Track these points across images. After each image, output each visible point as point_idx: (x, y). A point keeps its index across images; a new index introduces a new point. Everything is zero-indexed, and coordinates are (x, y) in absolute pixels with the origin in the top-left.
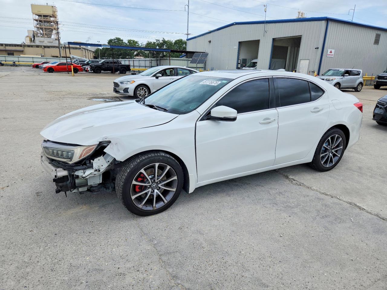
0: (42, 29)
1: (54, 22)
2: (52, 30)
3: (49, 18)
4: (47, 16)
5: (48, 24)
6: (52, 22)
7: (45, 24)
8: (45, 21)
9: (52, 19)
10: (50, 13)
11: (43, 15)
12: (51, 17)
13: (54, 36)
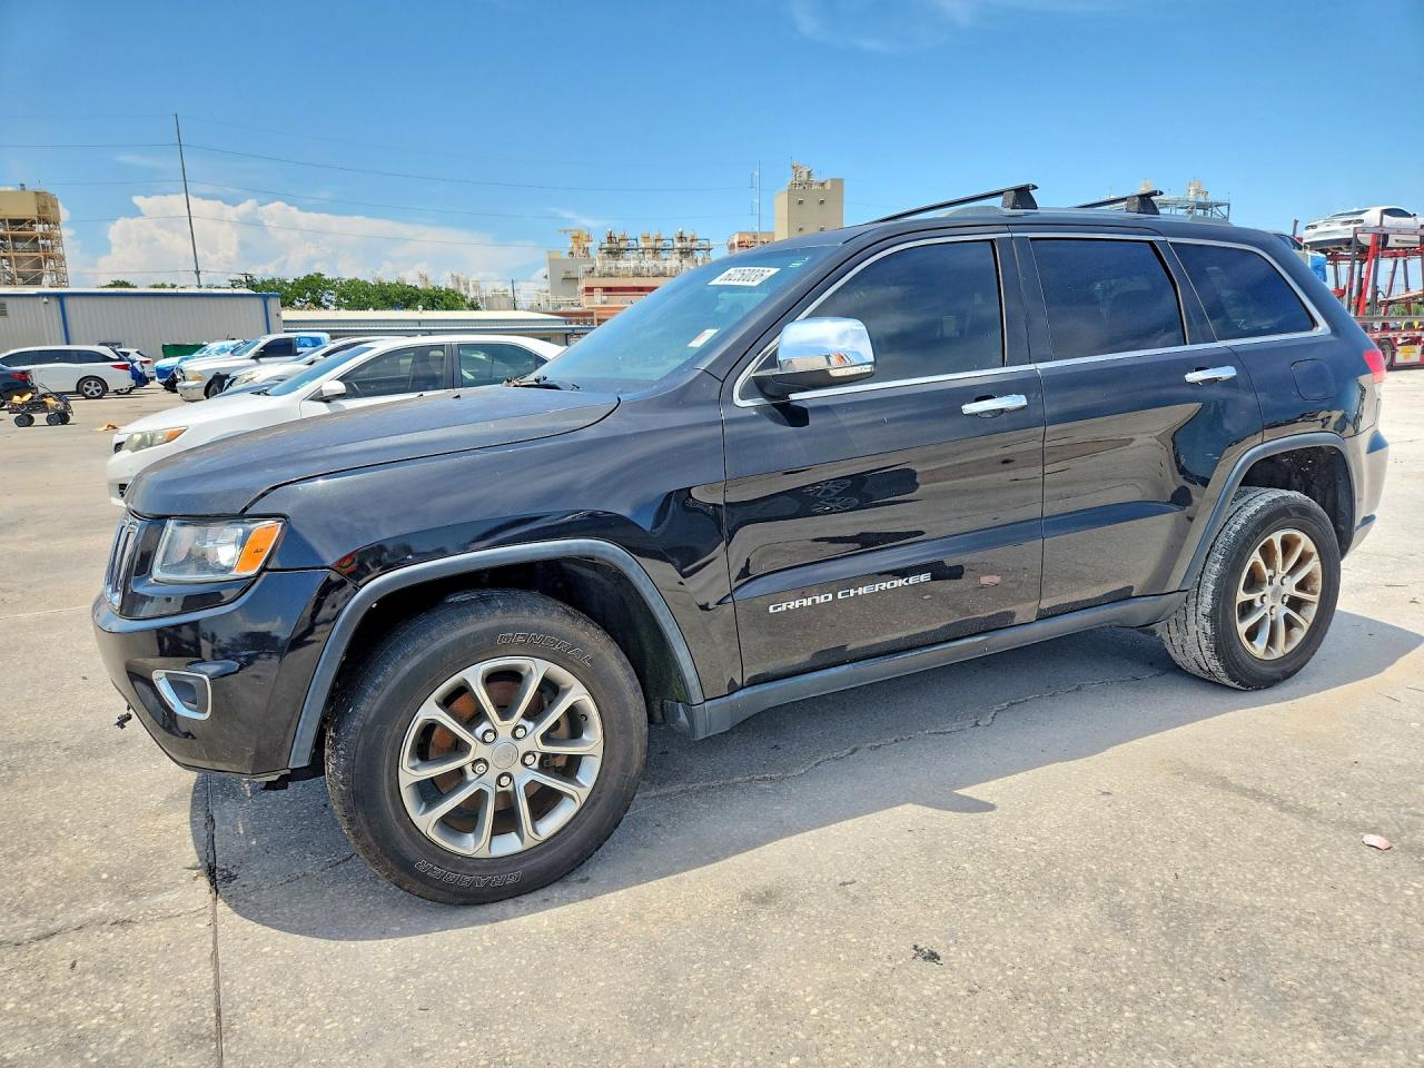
0: (9, 259)
1: (46, 237)
2: (38, 264)
3: (27, 227)
4: (21, 222)
5: (26, 245)
6: (37, 239)
7: (19, 245)
8: (15, 239)
9: (39, 228)
10: (29, 211)
11: (10, 221)
12: (34, 222)
13: (46, 280)
